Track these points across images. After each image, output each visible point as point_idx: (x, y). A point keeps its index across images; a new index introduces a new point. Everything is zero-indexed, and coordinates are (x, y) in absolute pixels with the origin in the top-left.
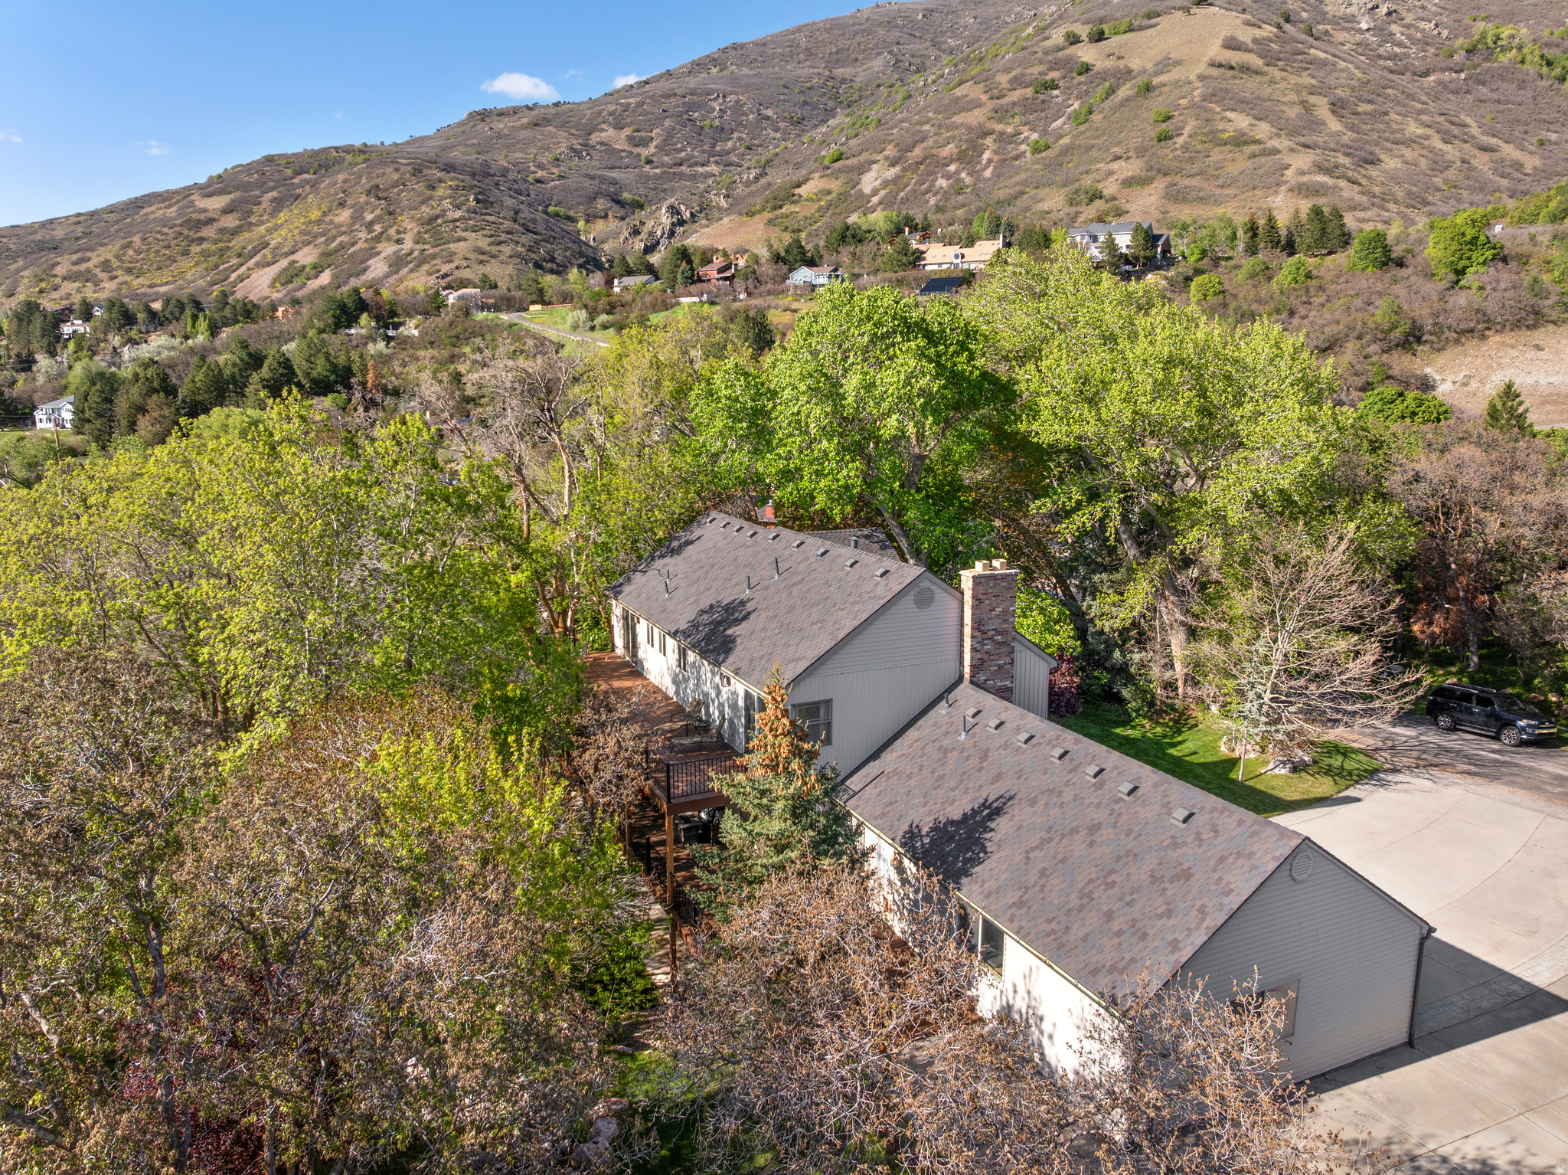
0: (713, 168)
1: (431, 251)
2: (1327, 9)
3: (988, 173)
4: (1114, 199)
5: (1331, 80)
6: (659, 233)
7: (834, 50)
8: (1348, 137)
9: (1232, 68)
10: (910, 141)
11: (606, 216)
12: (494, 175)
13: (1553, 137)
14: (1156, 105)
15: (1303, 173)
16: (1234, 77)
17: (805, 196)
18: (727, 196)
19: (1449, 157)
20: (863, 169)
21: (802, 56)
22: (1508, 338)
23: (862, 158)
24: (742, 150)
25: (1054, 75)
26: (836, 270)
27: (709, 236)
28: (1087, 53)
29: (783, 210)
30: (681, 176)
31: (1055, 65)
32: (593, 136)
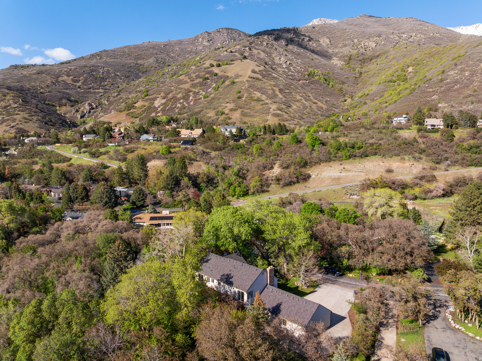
0: (101, 90)
1: (6, 118)
2: (275, 61)
3: (192, 103)
4: (228, 114)
5: (278, 83)
6: (85, 112)
7: (137, 55)
8: (284, 99)
9: (254, 78)
10: (168, 92)
11: (66, 105)
12: (25, 90)
13: (328, 99)
14: (236, 88)
15: (274, 110)
16: (255, 81)
17: (137, 106)
18: (107, 101)
19: (307, 105)
20: (155, 99)
21: (127, 56)
22: (325, 164)
23: (154, 96)
24: (110, 85)
25: (207, 76)
26: (155, 135)
27: (108, 118)
28: (216, 70)
29: (131, 111)
30: (91, 92)
31: (208, 73)
32: (59, 78)
